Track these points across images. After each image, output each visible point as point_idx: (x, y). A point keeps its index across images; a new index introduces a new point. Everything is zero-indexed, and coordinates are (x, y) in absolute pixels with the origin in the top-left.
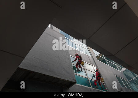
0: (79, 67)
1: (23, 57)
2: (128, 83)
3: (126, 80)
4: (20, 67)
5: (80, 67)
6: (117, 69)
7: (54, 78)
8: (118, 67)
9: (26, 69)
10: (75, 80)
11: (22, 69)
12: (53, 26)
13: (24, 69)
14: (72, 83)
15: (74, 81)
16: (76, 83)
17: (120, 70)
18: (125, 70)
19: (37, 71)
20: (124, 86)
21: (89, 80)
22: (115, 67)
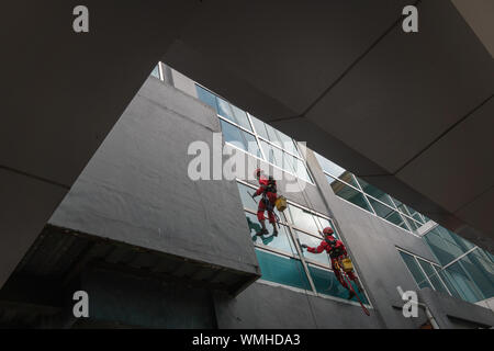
0: (267, 221)
1: (64, 186)
2: (442, 276)
3: (434, 263)
4: (54, 221)
5: (272, 219)
6: (403, 226)
7: (179, 261)
8: (405, 221)
9: (78, 232)
10: (256, 267)
11: (62, 230)
12: (173, 70)
13: (72, 231)
14: (247, 279)
15: (251, 270)
16: (259, 277)
17: (415, 229)
18: (432, 231)
19: (120, 238)
20: (428, 285)
21: (305, 265)
22: (395, 219)
